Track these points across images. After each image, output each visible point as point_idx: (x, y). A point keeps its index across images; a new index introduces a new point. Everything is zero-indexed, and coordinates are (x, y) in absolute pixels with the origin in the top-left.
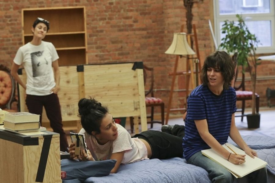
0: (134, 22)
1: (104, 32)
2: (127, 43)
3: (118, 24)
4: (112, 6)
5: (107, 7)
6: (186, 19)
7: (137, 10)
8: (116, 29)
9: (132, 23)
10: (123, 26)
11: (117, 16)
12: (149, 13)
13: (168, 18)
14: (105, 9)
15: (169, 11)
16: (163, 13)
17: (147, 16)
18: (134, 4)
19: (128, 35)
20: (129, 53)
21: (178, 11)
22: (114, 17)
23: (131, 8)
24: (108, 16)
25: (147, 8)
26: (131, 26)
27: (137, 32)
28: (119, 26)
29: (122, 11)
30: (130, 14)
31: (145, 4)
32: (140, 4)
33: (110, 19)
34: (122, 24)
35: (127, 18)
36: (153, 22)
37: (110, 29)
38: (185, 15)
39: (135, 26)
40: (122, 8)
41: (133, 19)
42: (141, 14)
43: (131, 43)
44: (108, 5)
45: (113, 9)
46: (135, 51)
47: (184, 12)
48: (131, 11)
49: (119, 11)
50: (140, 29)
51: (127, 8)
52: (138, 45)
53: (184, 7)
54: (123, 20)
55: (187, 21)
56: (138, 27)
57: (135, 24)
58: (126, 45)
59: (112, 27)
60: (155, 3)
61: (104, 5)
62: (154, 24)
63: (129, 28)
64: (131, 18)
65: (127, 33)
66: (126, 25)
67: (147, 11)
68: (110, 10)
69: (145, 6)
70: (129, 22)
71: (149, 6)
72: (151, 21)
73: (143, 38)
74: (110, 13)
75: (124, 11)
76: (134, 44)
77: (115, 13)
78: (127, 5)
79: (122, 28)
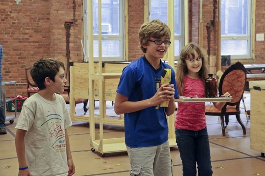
0: (30, 37)
1: (9, 43)
2: (24, 51)
3: (19, 38)
4: (15, 25)
5: (10, 25)
6: (66, 37)
7: (32, 29)
8: (17, 41)
9: (28, 37)
10: (22, 39)
11: (18, 32)
12: (41, 31)
13: (54, 35)
14: (9, 27)
15: (54, 31)
16: (50, 32)
17: (39, 33)
18: (30, 25)
19: (25, 45)
20: (26, 58)
21: (60, 31)
22: (16, 33)
23: (28, 27)
24: (12, 32)
25: (39, 28)
26: (28, 39)
27: (32, 44)
28: (19, 39)
29: (22, 29)
30: (27, 31)
31: (37, 25)
32: (34, 25)
33: (13, 34)
34: (21, 37)
35: (25, 34)
36: (43, 37)
37: (13, 40)
38: (65, 34)
39: (31, 39)
40: (21, 27)
41: (29, 35)
42: (35, 32)
43: (27, 51)
44: (12, 24)
45: (15, 27)
46: (30, 56)
47: (64, 32)
48: (28, 29)
49: (20, 29)
50: (34, 42)
51: (25, 27)
52: (32, 52)
53: (65, 29)
54: (22, 35)
55: (66, 38)
56: (33, 40)
57: (31, 38)
58: (24, 52)
59: (14, 39)
60: (44, 25)
61: (9, 24)
62: (43, 38)
63: (26, 41)
64: (28, 34)
65: (25, 44)
66: (24, 39)
67: (39, 30)
68: (13, 27)
69: (38, 27)
70: (26, 36)
71: (40, 27)
72: (41, 37)
73: (35, 48)
74: (13, 29)
75: (23, 29)
76: (29, 52)
77: (17, 30)
78: (25, 25)
79: (21, 40)
